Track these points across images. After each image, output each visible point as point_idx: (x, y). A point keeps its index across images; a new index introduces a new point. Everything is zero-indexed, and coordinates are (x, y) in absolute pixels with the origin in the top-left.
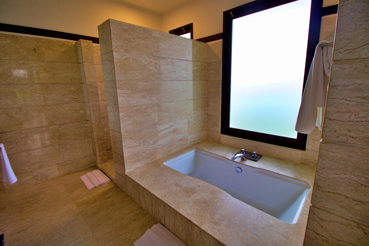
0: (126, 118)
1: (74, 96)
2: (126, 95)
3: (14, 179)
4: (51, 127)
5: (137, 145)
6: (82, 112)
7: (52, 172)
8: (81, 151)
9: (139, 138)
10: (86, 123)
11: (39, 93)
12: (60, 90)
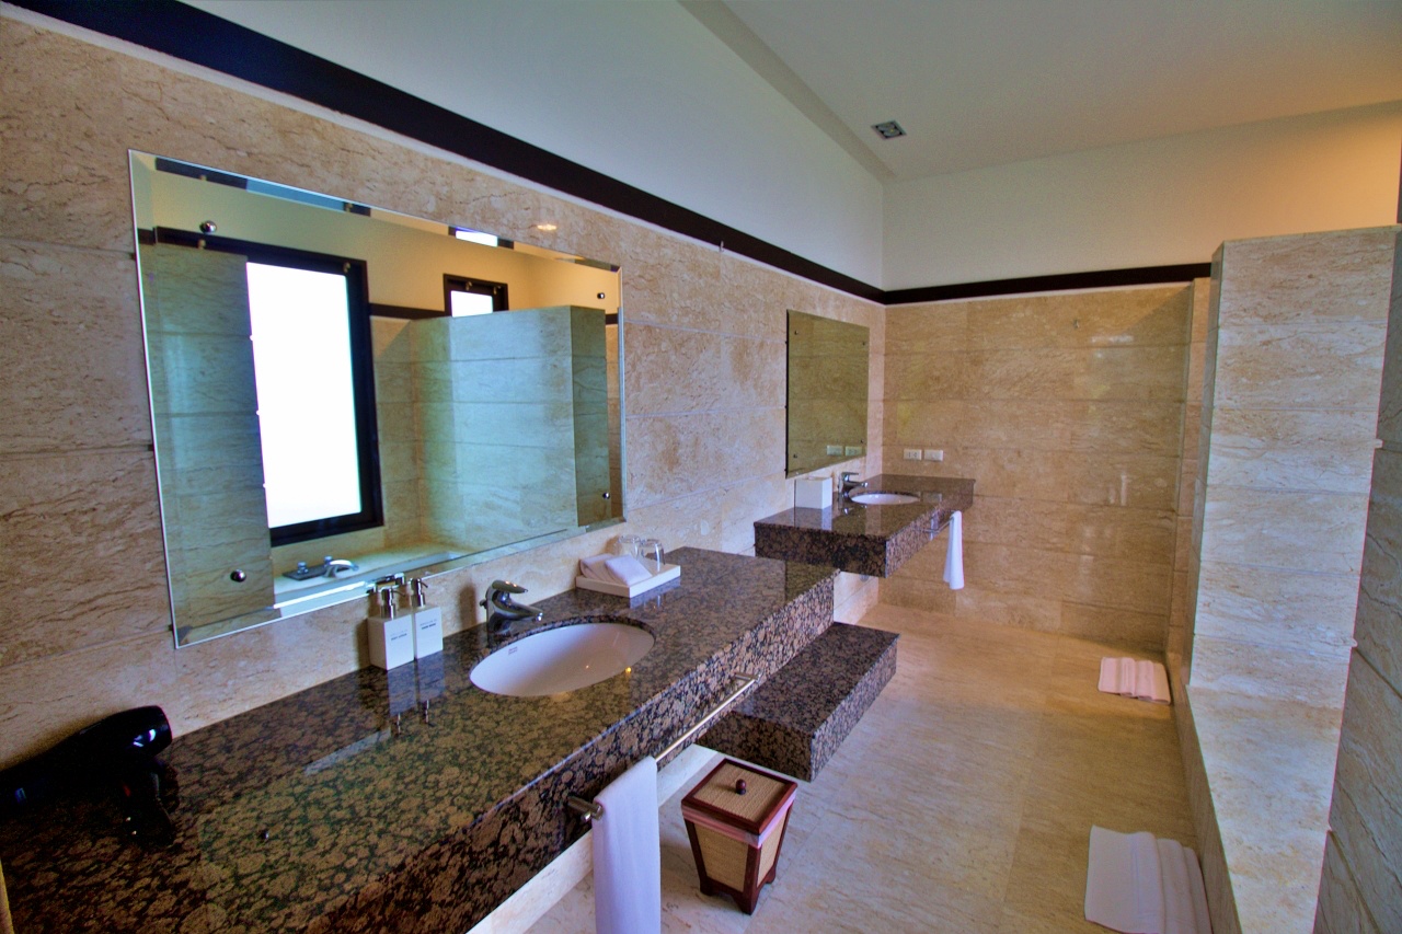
0: (1225, 522)
1: (1148, 437)
2: (1242, 453)
3: (957, 579)
4: (1070, 507)
5: (1256, 617)
6: (1161, 482)
7: (1047, 614)
8: (1131, 593)
9: (1270, 599)
10: (1165, 517)
11: (1063, 422)
12: (1114, 419)
